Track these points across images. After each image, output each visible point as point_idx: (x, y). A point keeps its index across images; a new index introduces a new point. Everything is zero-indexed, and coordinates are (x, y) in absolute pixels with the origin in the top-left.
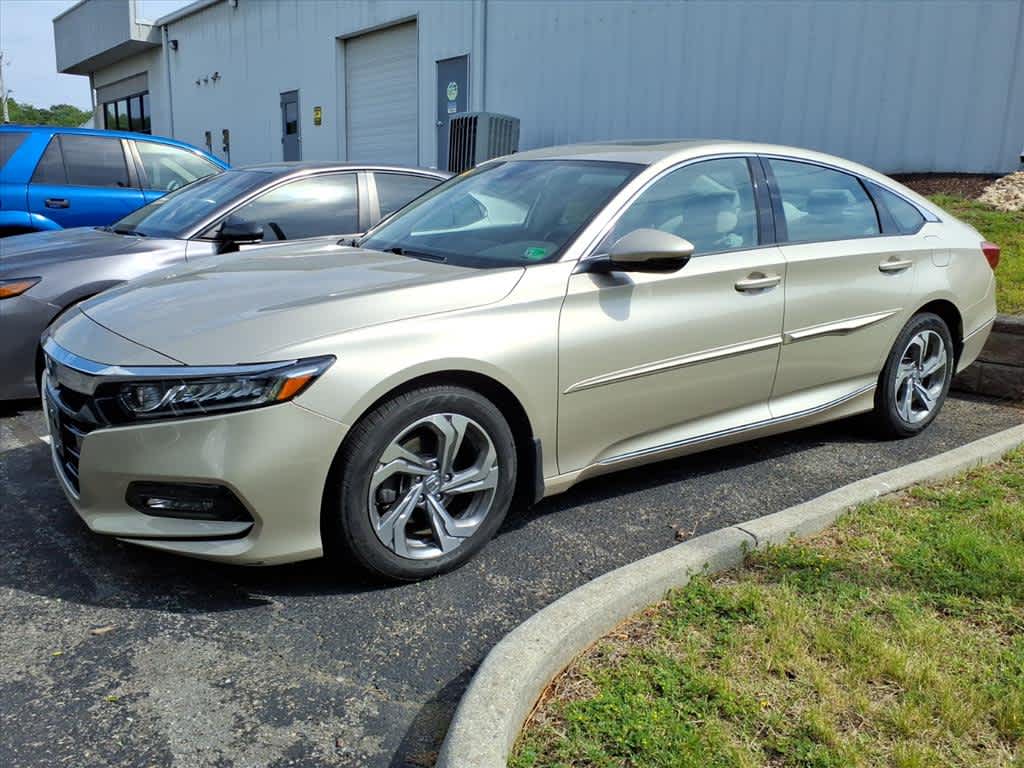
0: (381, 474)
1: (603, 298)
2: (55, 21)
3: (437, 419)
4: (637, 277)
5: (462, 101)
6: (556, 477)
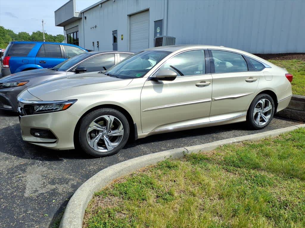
0: (89, 130)
1: (154, 87)
2: (55, 12)
3: (106, 117)
4: (165, 82)
5: (161, 33)
6: (142, 133)
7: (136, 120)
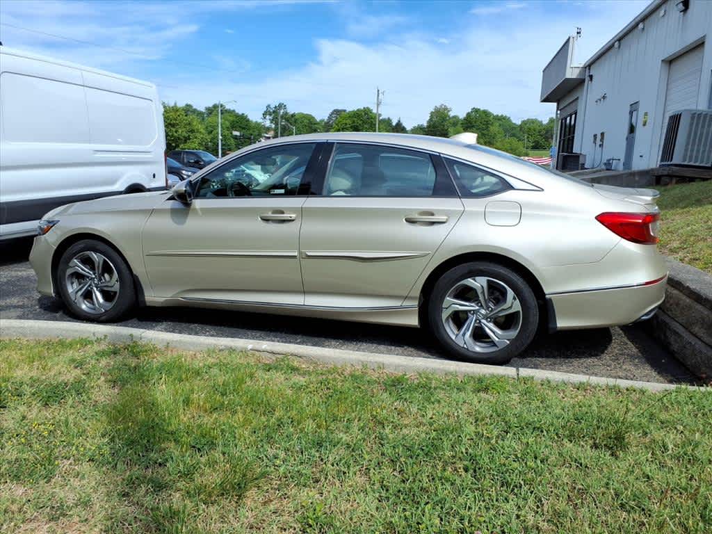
2: (543, 71)
7: (138, 269)
